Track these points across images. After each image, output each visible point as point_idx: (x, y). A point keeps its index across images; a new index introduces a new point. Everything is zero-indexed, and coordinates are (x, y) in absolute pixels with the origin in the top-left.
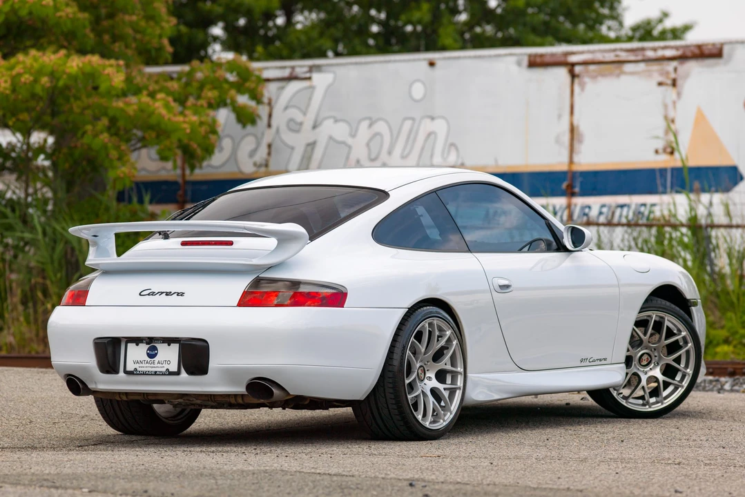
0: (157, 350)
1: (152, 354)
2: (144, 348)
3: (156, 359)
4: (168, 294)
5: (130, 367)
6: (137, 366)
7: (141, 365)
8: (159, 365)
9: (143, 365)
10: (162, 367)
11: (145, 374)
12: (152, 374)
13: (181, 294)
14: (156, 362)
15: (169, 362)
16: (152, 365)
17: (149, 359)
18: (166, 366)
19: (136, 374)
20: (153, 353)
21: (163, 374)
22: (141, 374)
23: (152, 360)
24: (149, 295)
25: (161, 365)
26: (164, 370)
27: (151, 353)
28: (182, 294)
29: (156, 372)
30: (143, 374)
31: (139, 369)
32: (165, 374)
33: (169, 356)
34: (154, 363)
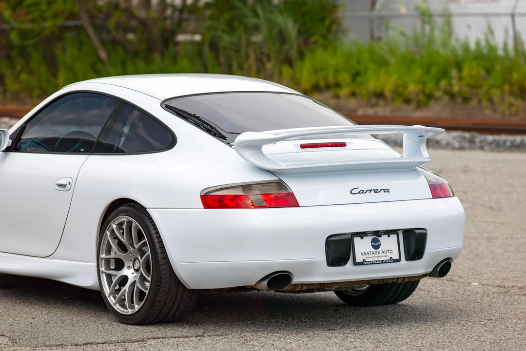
0: (380, 242)
1: (376, 246)
2: (368, 240)
3: (380, 249)
4: (376, 191)
5: (359, 259)
6: (364, 257)
7: (368, 256)
8: (383, 255)
9: (370, 256)
10: (386, 256)
11: (374, 264)
12: (379, 263)
13: (386, 191)
14: (381, 252)
15: (391, 251)
16: (378, 255)
17: (374, 250)
18: (390, 255)
19: (366, 264)
20: (377, 244)
21: (388, 262)
22: (371, 264)
23: (377, 250)
24: (359, 193)
25: (385, 255)
26: (388, 258)
27: (375, 244)
28: (388, 191)
29: (383, 261)
30: (372, 264)
31: (367, 260)
32: (390, 262)
33: (391, 246)
34: (378, 253)
